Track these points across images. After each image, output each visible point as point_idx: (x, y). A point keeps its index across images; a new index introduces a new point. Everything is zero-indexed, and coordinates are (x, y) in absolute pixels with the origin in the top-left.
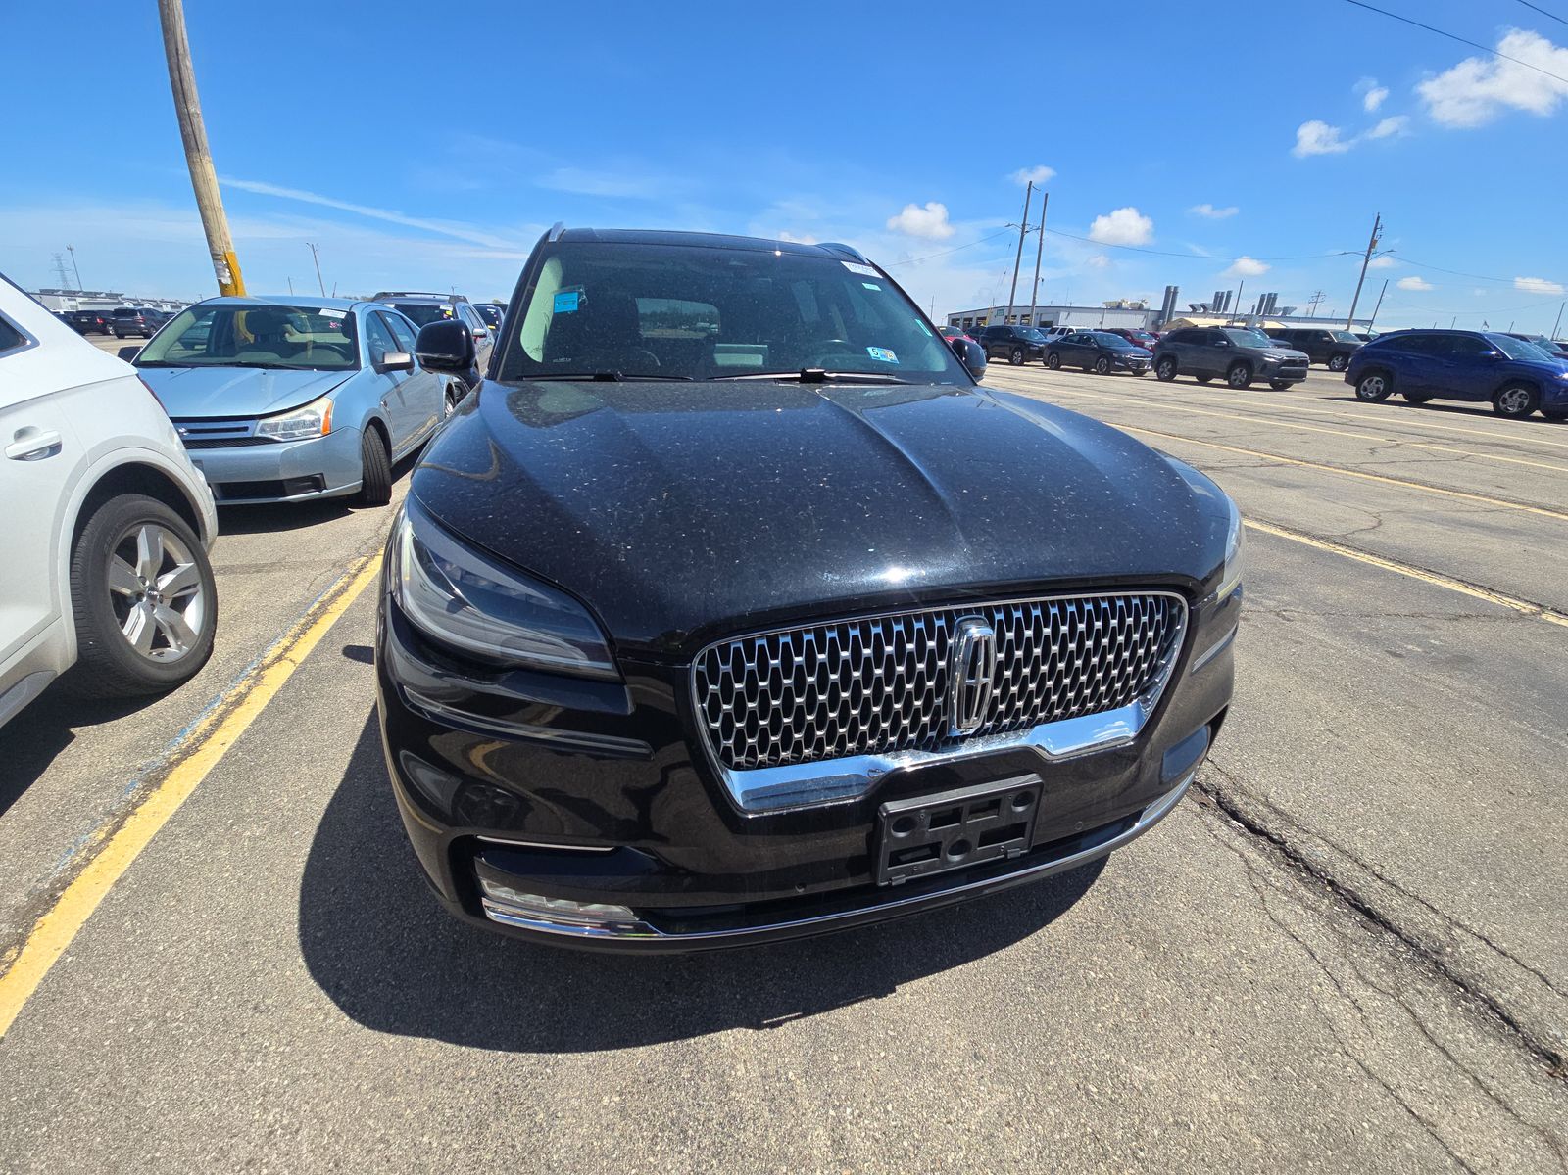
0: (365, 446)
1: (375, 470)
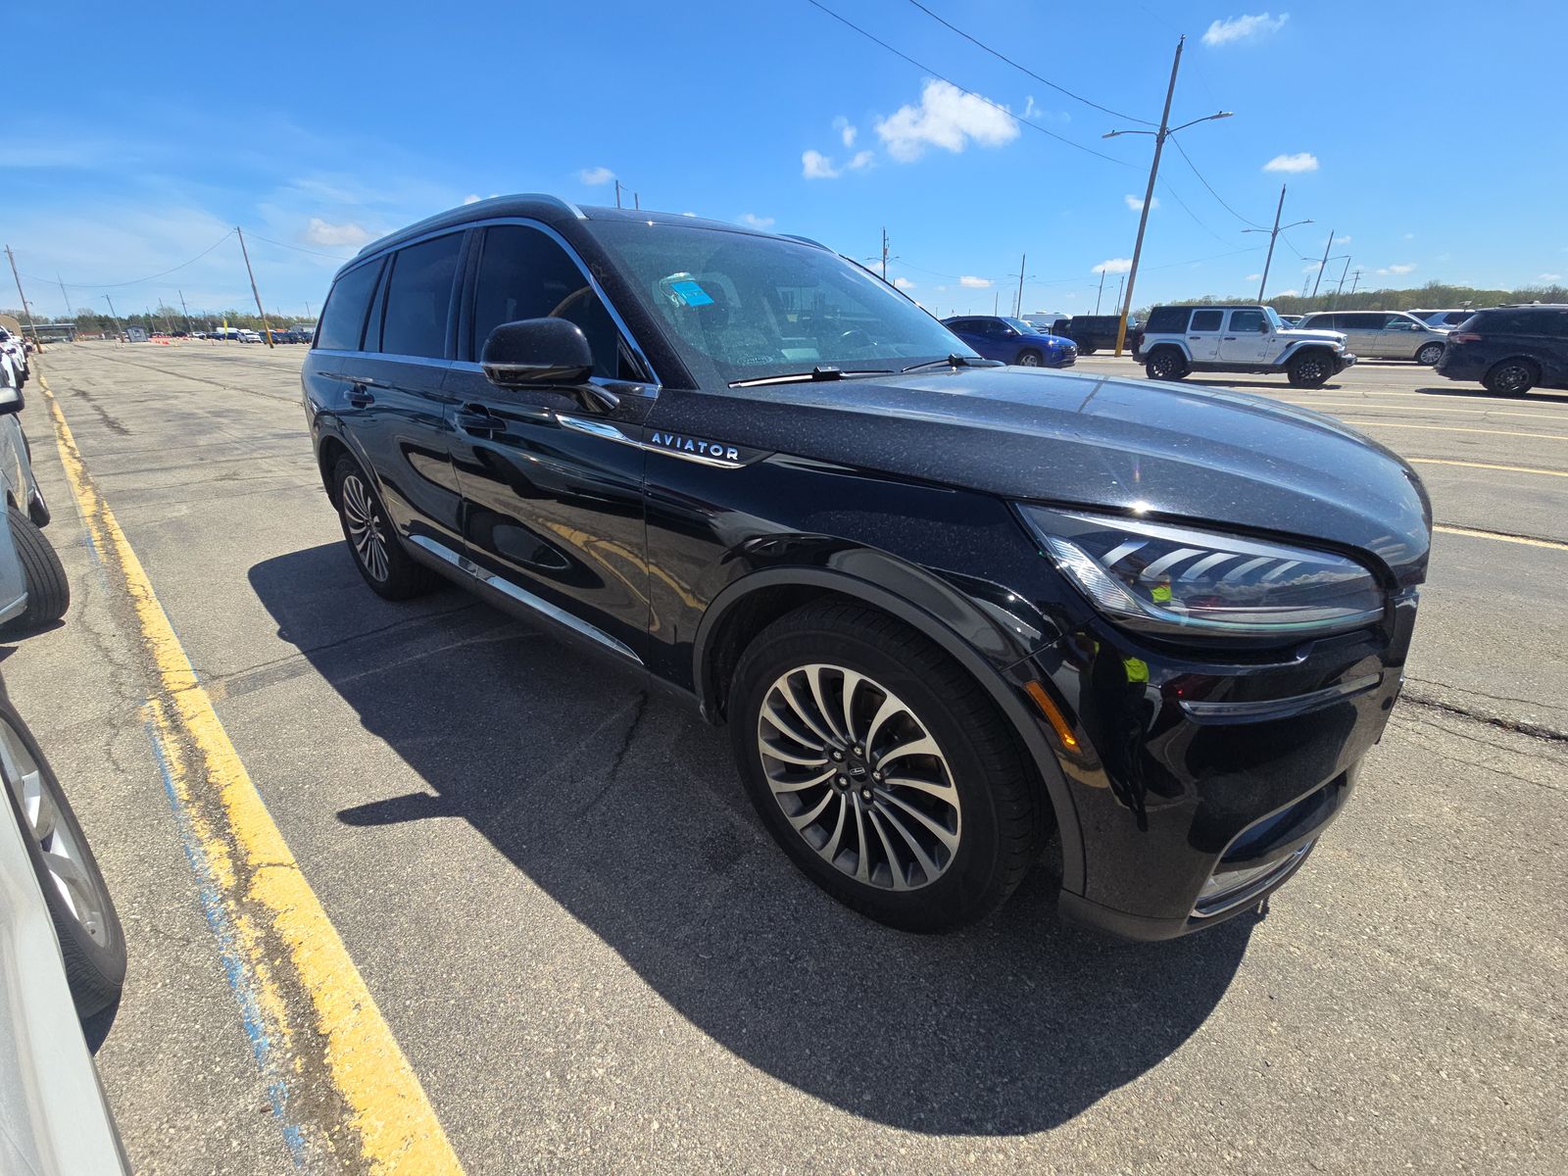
0: (23, 554)
1: (45, 581)
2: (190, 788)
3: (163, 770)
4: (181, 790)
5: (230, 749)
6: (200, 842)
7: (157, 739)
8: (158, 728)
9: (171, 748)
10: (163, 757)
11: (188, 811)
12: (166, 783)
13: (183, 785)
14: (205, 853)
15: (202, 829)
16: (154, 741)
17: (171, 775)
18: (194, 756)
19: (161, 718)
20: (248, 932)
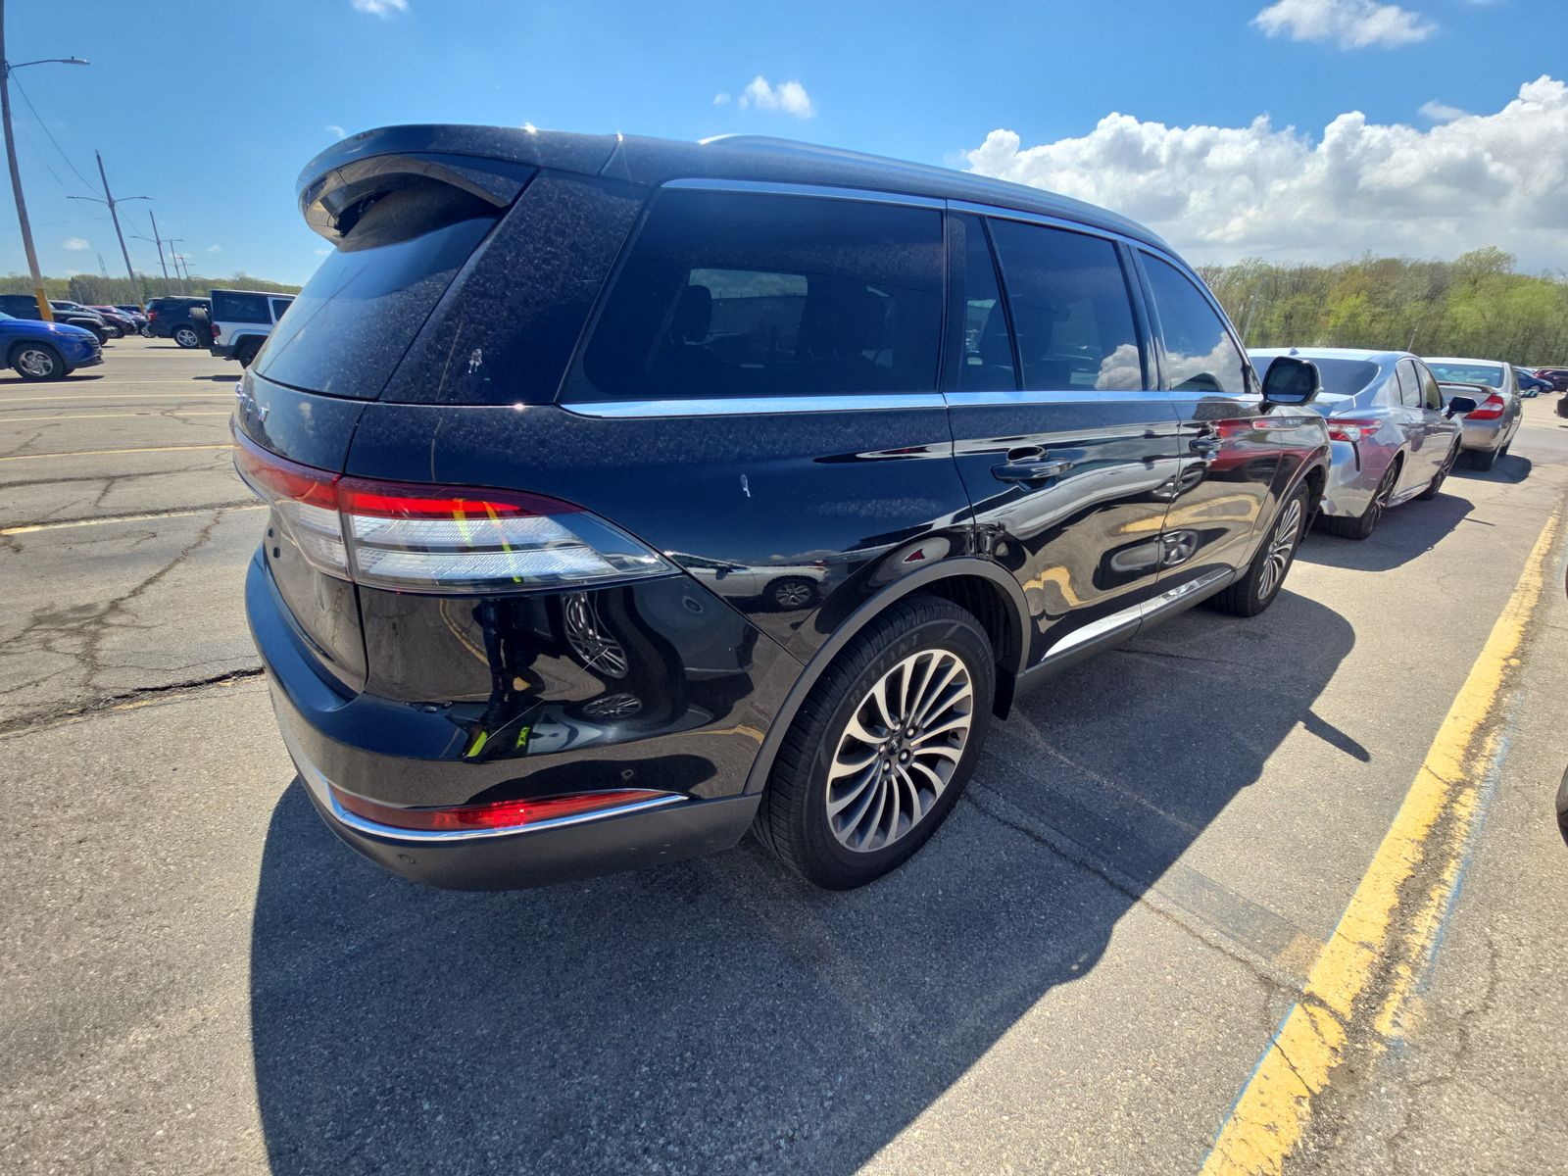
2: (1441, 868)
3: (1452, 905)
4: (1450, 874)
5: (1375, 866)
6: (1469, 824)
7: (1428, 954)
8: (1415, 970)
9: (1425, 924)
10: (1440, 922)
11: (1460, 851)
12: (1459, 889)
13: (1446, 876)
14: (1471, 815)
15: (1460, 829)
16: (1433, 956)
17: (1448, 894)
18: (1411, 895)
19: (1400, 986)
20: (1479, 768)
